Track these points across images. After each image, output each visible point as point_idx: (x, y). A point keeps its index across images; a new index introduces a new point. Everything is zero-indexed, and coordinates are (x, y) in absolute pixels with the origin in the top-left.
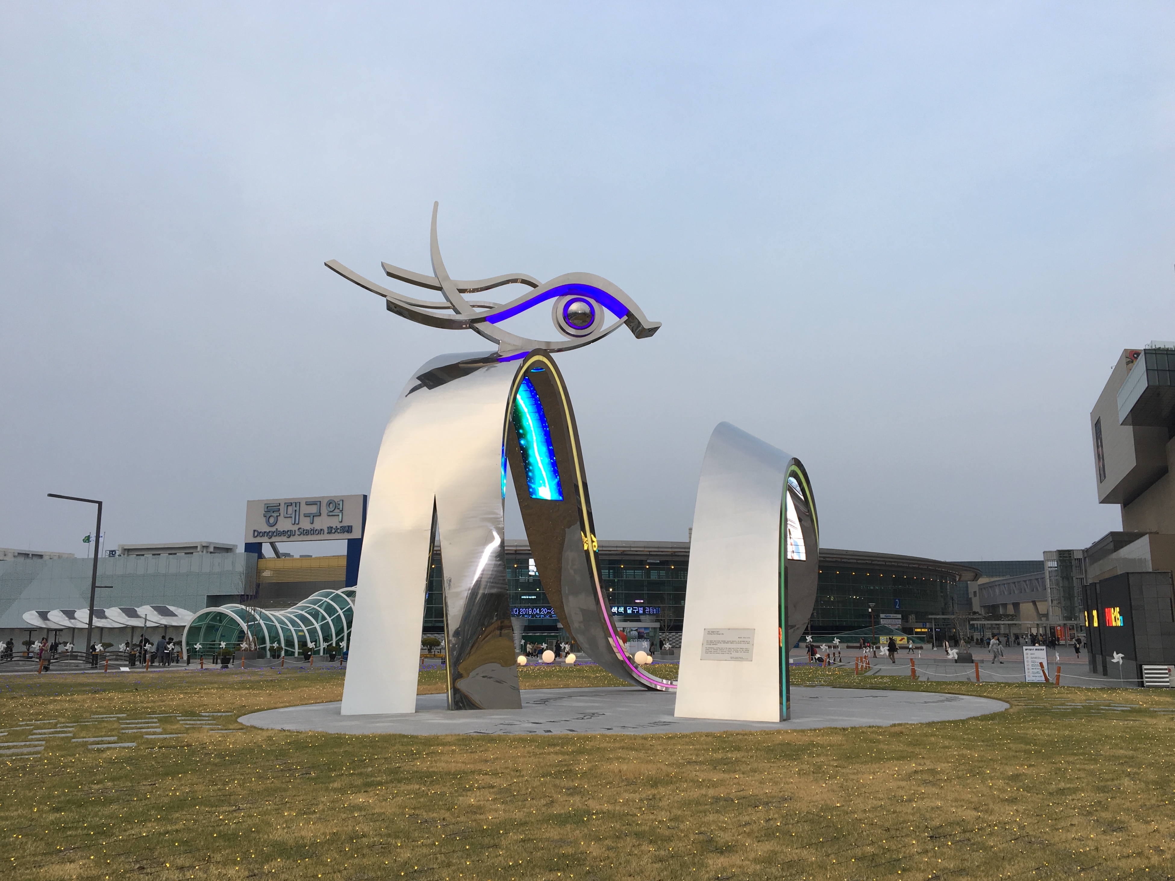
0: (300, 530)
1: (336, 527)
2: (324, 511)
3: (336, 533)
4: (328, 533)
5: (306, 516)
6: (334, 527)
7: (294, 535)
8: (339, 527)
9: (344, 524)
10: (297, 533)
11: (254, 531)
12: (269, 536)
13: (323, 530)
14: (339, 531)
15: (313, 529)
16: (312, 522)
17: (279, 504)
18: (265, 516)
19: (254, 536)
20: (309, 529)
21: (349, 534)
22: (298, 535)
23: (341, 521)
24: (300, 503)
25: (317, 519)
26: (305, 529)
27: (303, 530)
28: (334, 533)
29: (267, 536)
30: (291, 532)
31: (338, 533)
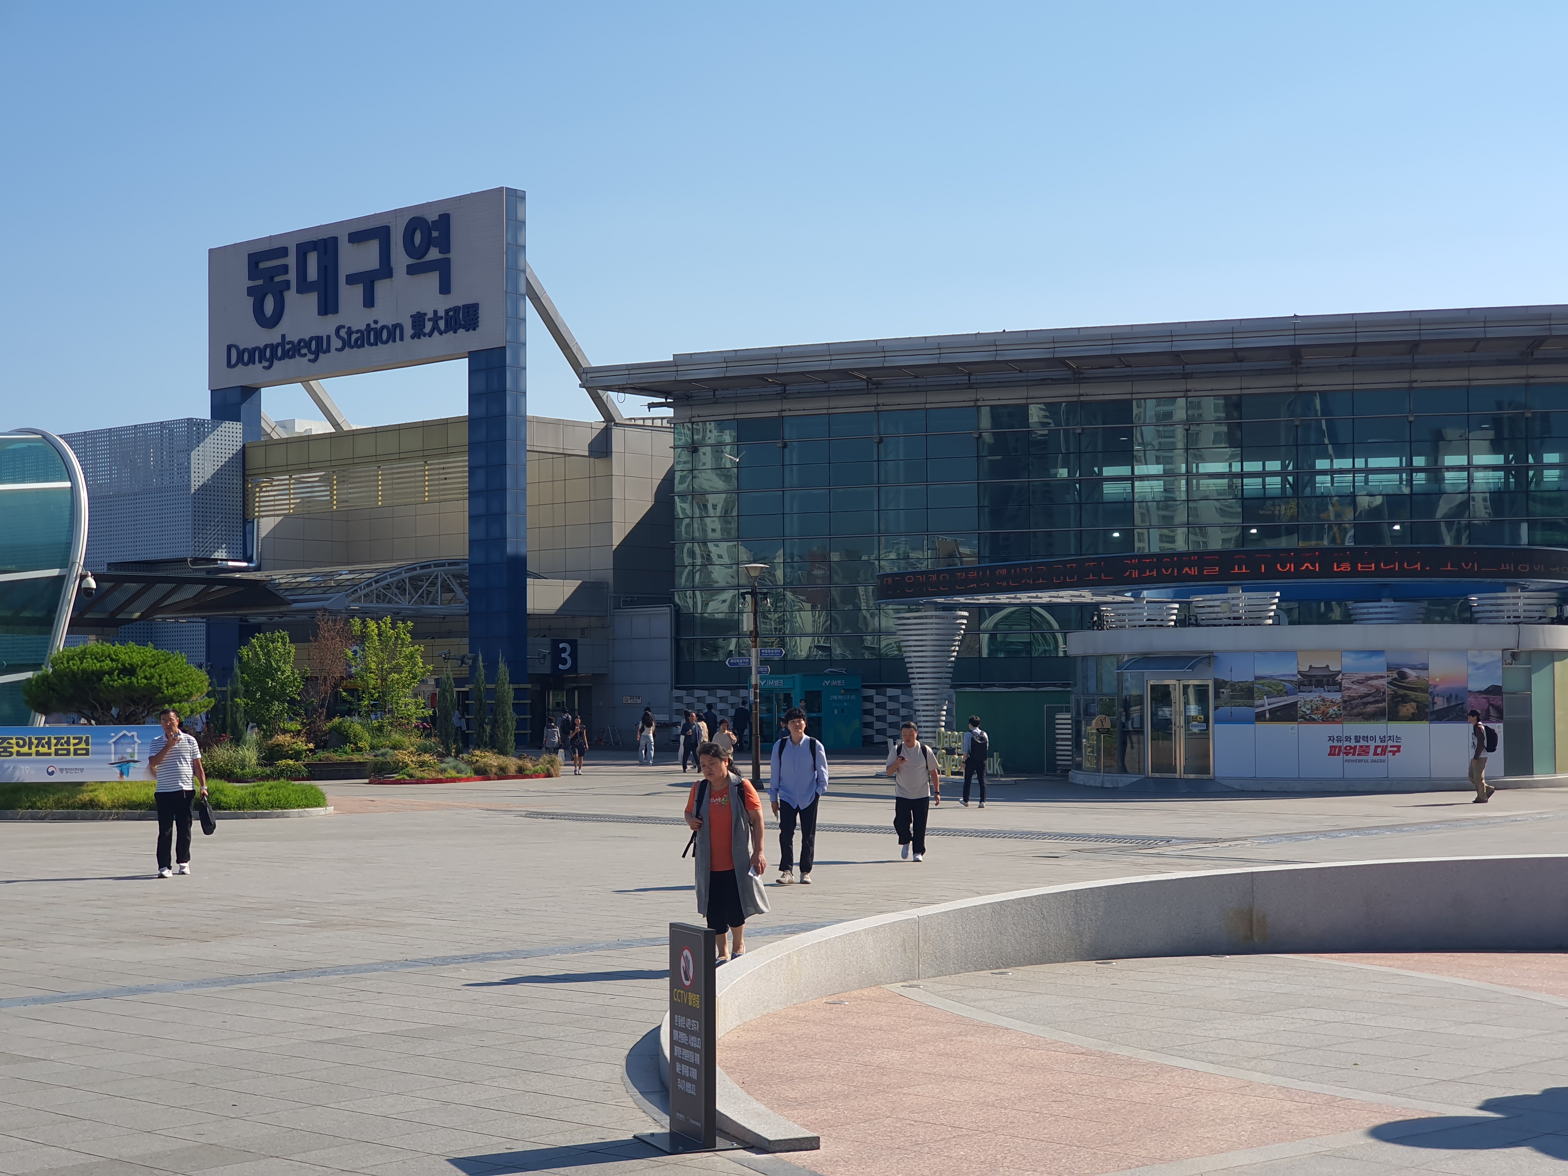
0: (341, 333)
1: (435, 312)
2: (400, 259)
3: (436, 333)
4: (413, 337)
5: (352, 279)
6: (430, 315)
7: (328, 350)
8: (441, 313)
9: (458, 298)
10: (336, 343)
11: (229, 348)
12: (267, 360)
13: (399, 326)
14: (442, 324)
15: (373, 326)
16: (369, 301)
17: (283, 252)
18: (251, 291)
19: (229, 365)
20: (363, 327)
21: (471, 332)
22: (337, 349)
23: (445, 288)
24: (335, 240)
25: (381, 287)
26: (354, 329)
27: (350, 332)
28: (430, 334)
29: (260, 362)
30: (319, 339)
31: (441, 334)
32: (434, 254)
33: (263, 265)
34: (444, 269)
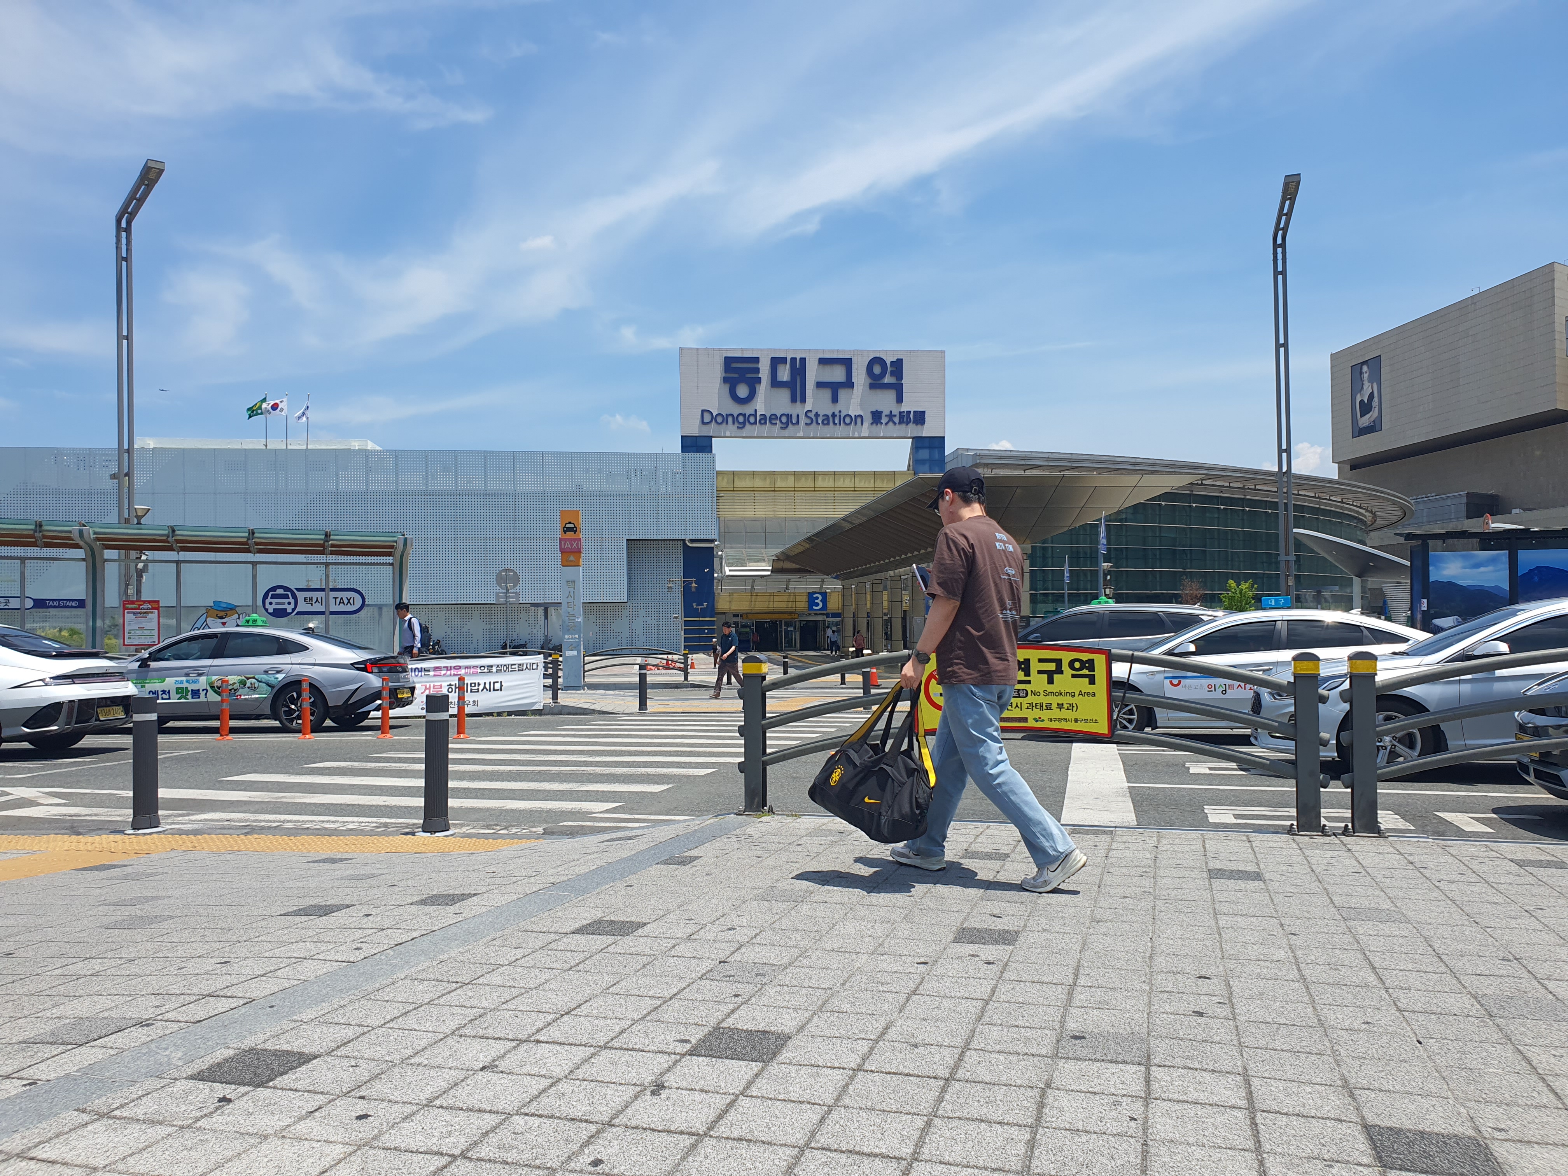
0: (809, 414)
1: (890, 411)
2: (860, 377)
3: (891, 424)
4: (872, 424)
5: (820, 385)
6: (885, 412)
7: (798, 423)
8: (894, 412)
9: (907, 406)
10: (803, 420)
11: (703, 411)
12: (739, 423)
13: (860, 416)
14: (896, 420)
15: (837, 413)
16: (835, 400)
17: (756, 360)
18: (726, 380)
19: (703, 422)
20: (830, 414)
21: (919, 426)
22: (806, 424)
23: (900, 400)
24: (803, 360)
25: (842, 394)
26: (821, 413)
27: (817, 415)
28: (886, 424)
29: (734, 423)
30: (789, 417)
31: (895, 424)
32: (888, 379)
33: (734, 365)
34: (898, 389)
